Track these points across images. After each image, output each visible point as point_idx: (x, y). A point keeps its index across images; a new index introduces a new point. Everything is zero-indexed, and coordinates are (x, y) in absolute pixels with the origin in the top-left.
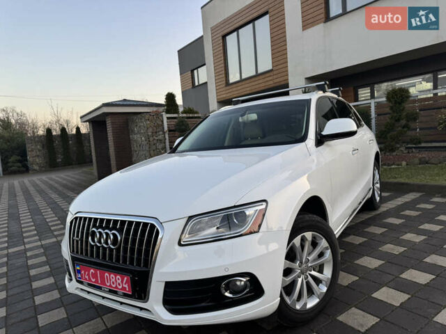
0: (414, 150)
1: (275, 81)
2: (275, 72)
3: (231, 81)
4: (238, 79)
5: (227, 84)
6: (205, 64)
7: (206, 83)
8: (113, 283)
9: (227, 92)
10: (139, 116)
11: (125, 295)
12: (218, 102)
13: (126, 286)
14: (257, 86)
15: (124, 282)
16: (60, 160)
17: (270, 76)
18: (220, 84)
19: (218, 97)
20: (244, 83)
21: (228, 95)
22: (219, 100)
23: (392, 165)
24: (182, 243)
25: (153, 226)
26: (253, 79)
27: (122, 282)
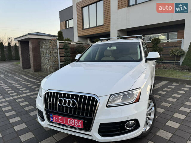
0: (160, 63)
1: (105, 30)
2: (105, 26)
3: (85, 28)
4: (88, 27)
5: (83, 29)
6: (73, 19)
7: (73, 27)
8: (73, 123)
9: (83, 32)
10: (46, 40)
11: (80, 129)
12: (78, 37)
13: (81, 125)
14: (97, 31)
15: (79, 123)
17: (103, 28)
18: (79, 28)
19: (79, 34)
20: (90, 29)
21: (83, 34)
24: (108, 106)
25: (94, 98)
26: (95, 28)
27: (78, 123)
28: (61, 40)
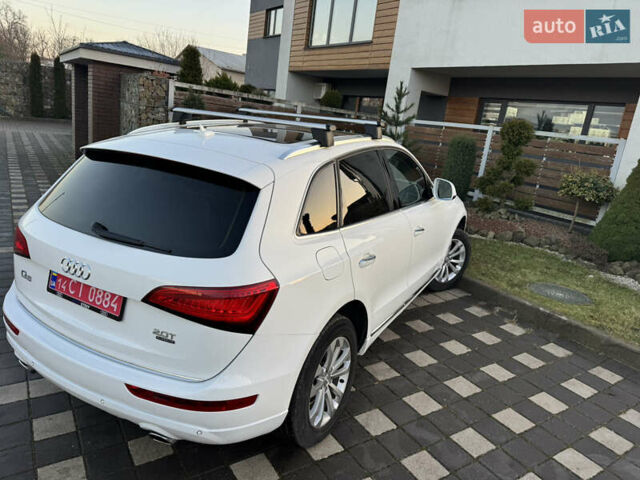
1: (373, 61)
2: (375, 47)
3: (314, 44)
4: (324, 43)
5: (308, 46)
6: (282, 7)
7: (280, 36)
9: (306, 58)
10: (133, 75)
12: (291, 72)
14: (347, 62)
16: (49, 107)
17: (367, 51)
18: (297, 43)
19: (292, 64)
20: (330, 51)
21: (305, 64)
22: (292, 69)
23: (476, 232)
26: (344, 50)
28: (190, 79)
